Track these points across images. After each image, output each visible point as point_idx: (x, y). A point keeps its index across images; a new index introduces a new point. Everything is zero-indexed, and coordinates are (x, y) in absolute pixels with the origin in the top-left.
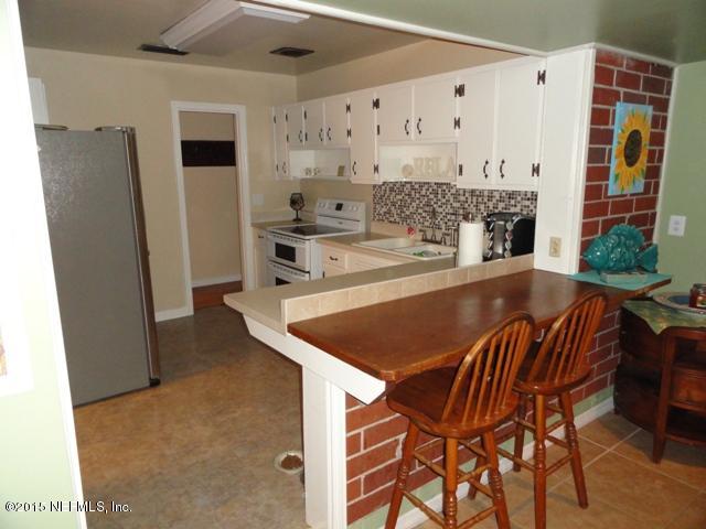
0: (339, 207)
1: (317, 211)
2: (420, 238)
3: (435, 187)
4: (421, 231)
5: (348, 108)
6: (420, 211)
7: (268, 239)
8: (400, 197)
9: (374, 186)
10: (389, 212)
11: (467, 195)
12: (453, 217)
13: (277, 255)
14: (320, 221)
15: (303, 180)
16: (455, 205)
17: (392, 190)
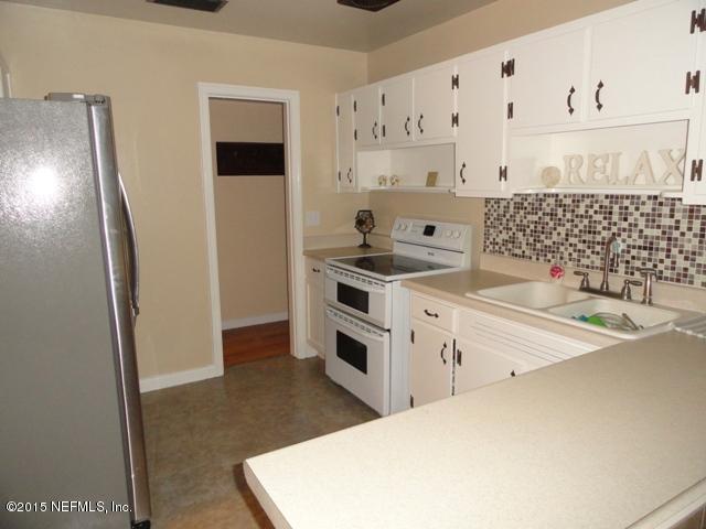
0: (429, 231)
1: (394, 234)
2: (577, 285)
3: (606, 203)
4: (577, 273)
5: (455, 82)
6: (572, 240)
7: (325, 274)
8: (535, 218)
9: (487, 201)
10: (513, 240)
11: (678, 216)
12: (645, 254)
13: (340, 299)
14: (400, 250)
15: (373, 192)
16: (648, 232)
17: (519, 206)
